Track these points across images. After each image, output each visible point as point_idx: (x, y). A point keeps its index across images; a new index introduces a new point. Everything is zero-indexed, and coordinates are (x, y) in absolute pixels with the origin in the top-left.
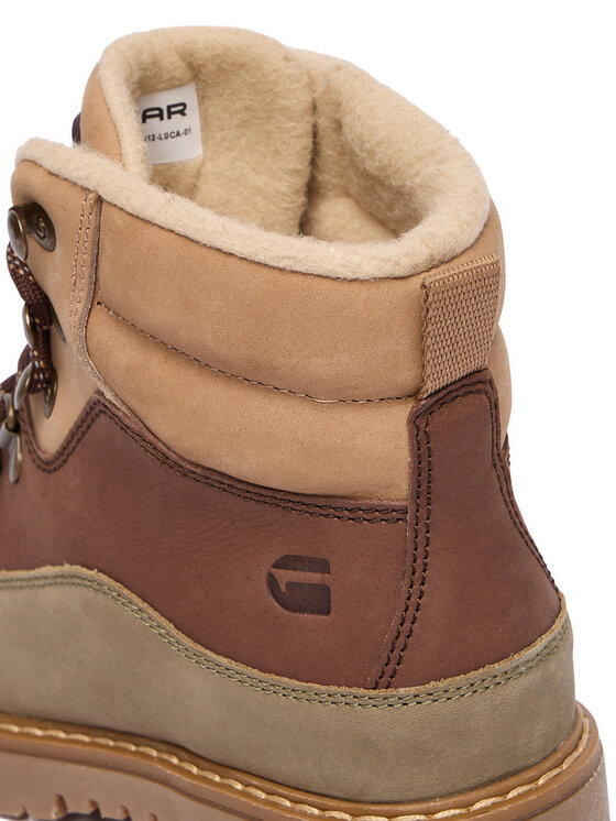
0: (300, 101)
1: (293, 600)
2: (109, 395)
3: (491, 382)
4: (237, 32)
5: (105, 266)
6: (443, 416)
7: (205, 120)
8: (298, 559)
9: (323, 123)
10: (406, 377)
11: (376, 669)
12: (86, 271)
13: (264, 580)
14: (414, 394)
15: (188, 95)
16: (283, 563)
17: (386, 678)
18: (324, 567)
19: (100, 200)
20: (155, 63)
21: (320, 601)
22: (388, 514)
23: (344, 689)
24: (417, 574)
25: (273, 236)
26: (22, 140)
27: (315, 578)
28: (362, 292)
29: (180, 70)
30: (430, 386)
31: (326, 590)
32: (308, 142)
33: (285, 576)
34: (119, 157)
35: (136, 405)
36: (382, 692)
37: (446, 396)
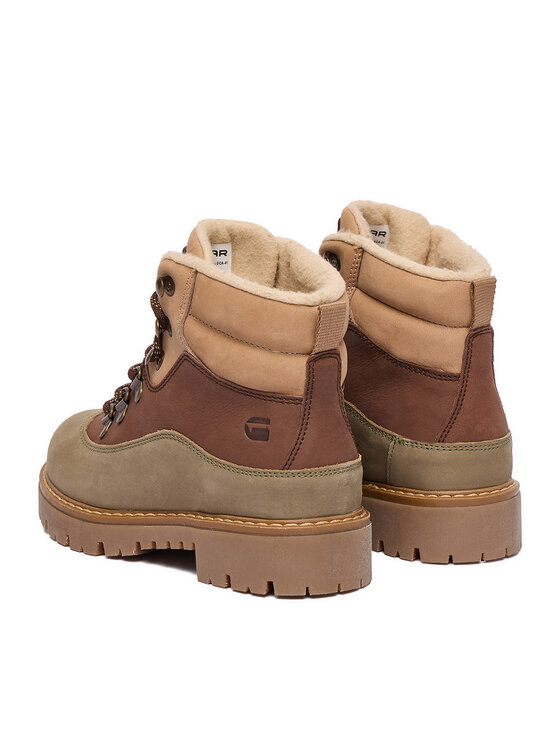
0: (273, 253)
1: (253, 435)
2: (190, 351)
3: (339, 355)
4: (251, 224)
5: (196, 297)
6: (320, 363)
7: (233, 259)
8: (258, 418)
9: (282, 264)
10: (307, 345)
11: (284, 462)
12: (187, 301)
13: (243, 427)
14: (309, 354)
15: (228, 247)
16: (251, 421)
17: (287, 465)
18: (268, 421)
19: (197, 272)
20: (217, 231)
21: (264, 435)
22: (296, 401)
23: (270, 470)
24: (304, 425)
25: (262, 286)
26: (165, 252)
27: (264, 426)
28: (295, 309)
29: (226, 236)
30: (316, 350)
31: (268, 431)
32: (275, 270)
33: (251, 426)
34: (203, 257)
35: (200, 354)
36: (286, 471)
37: (322, 356)
